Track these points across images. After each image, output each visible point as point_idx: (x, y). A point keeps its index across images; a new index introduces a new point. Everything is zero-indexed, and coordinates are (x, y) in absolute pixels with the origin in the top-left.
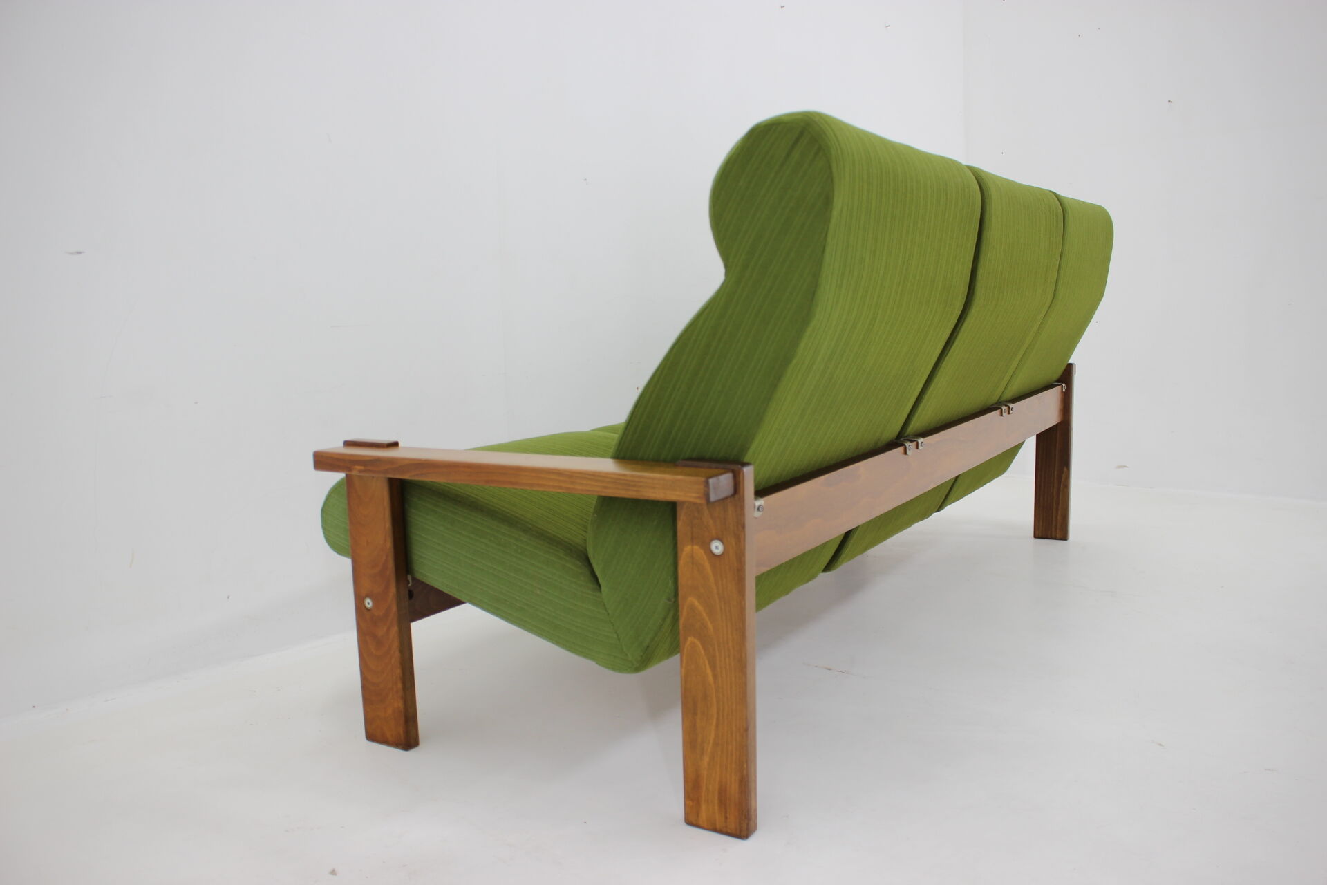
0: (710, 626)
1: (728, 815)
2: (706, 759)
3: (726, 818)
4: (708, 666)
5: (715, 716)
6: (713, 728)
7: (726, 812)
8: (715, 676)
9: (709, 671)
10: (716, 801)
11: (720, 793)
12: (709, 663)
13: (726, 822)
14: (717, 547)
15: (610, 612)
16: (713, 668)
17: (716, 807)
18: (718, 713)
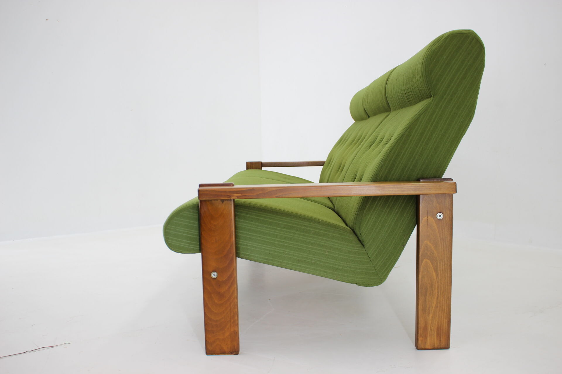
0: (435, 252)
1: (441, 340)
2: (431, 315)
3: (440, 341)
4: (433, 271)
5: (437, 294)
6: (435, 300)
7: (440, 338)
8: (437, 275)
9: (434, 274)
10: (435, 335)
11: (438, 330)
12: (434, 269)
13: (440, 343)
14: (440, 216)
15: (369, 256)
16: (436, 271)
17: (435, 337)
18: (438, 292)
